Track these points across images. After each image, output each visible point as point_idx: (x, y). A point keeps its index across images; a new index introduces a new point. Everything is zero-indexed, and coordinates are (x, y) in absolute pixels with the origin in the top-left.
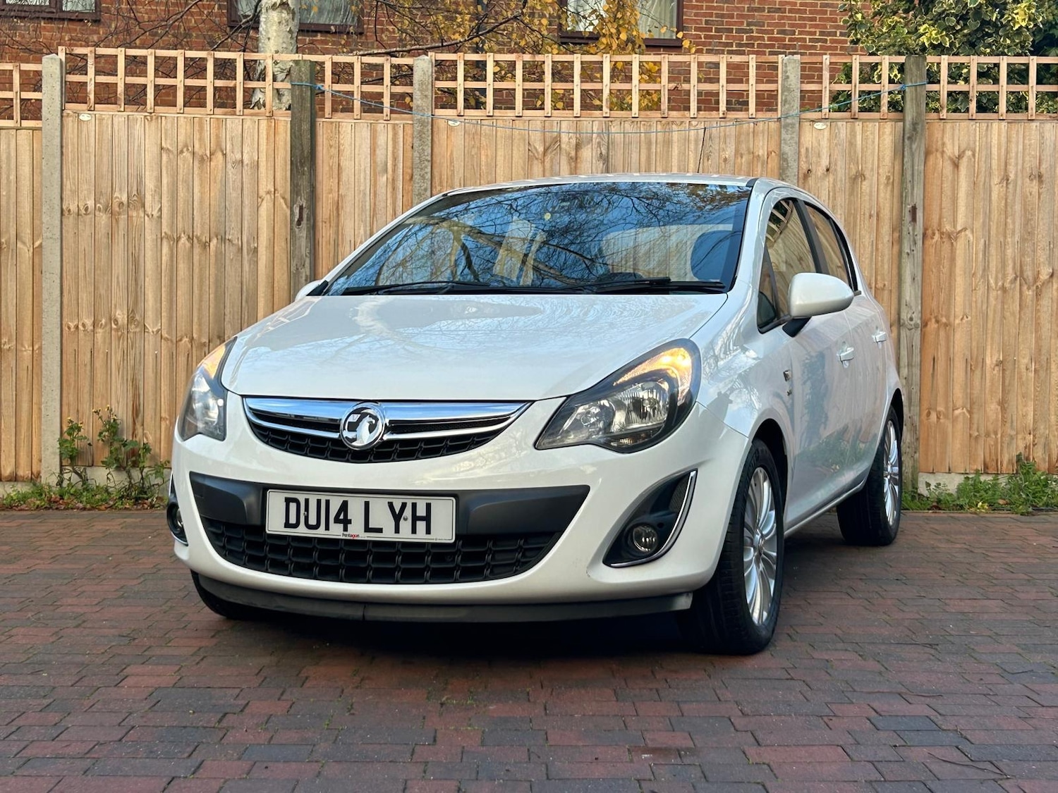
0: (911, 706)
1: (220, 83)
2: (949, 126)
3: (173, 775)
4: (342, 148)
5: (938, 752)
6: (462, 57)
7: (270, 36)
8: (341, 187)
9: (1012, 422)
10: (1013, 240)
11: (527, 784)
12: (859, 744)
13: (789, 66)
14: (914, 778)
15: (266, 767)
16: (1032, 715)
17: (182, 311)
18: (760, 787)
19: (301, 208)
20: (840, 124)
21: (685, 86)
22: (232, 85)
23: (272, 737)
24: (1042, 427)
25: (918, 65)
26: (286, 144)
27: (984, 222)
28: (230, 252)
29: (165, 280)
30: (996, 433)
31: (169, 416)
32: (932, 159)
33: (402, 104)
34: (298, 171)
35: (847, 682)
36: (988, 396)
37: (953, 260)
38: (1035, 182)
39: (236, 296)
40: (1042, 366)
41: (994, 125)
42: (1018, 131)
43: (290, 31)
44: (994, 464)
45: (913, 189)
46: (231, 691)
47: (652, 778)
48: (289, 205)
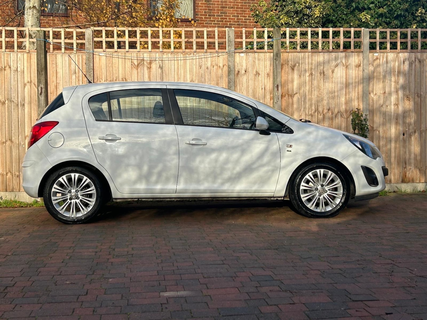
0: (265, 272)
1: (7, 39)
2: (290, 54)
4: (57, 64)
5: (271, 288)
6: (104, 29)
7: (29, 20)
8: (57, 79)
10: (314, 97)
11: (120, 308)
12: (244, 286)
13: (230, 33)
14: (261, 298)
15: (21, 306)
16: (308, 273)
18: (206, 304)
19: (41, 88)
20: (249, 54)
21: (191, 40)
22: (12, 40)
23: (24, 295)
25: (278, 31)
26: (35, 62)
27: (304, 90)
28: (14, 106)
32: (284, 67)
33: (81, 47)
34: (40, 74)
35: (243, 264)
37: (293, 104)
38: (322, 75)
39: (16, 123)
41: (306, 54)
42: (315, 56)
43: (37, 18)
45: (277, 78)
46: (10, 278)
47: (167, 303)
48: (37, 87)
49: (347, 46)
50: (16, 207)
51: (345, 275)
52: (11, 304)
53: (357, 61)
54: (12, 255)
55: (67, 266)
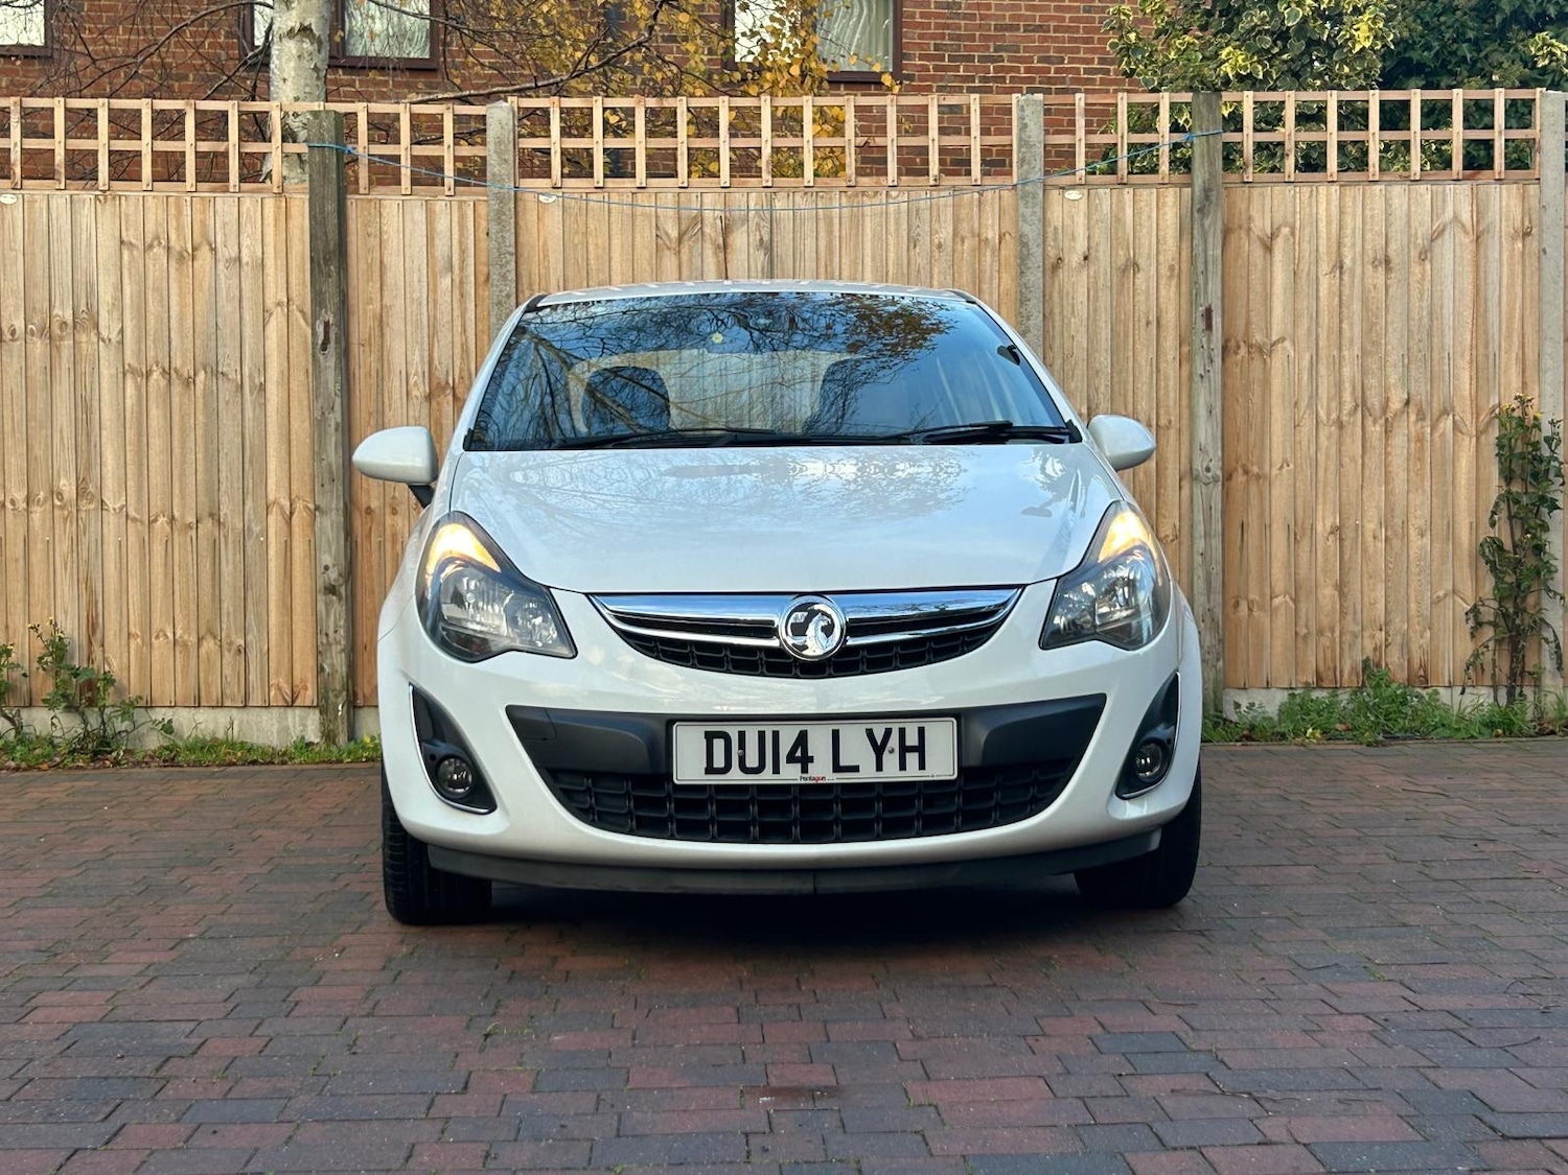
0: (1155, 1018)
1: (205, 146)
2: (1256, 192)
3: (77, 1146)
4: (385, 237)
5: (1179, 1082)
6: (557, 103)
7: (286, 76)
8: (385, 293)
9: (1355, 613)
10: (1351, 354)
11: (587, 1145)
12: (1069, 1073)
13: (1027, 109)
14: (1138, 1119)
15: (215, 1132)
16: (1324, 1026)
17: (157, 479)
18: (919, 1137)
19: (327, 325)
20: (1101, 191)
21: (879, 141)
22: (222, 149)
23: (230, 1089)
24: (1397, 620)
25: (1210, 105)
26: (303, 232)
27: (1309, 330)
28: (226, 391)
29: (131, 434)
30: (1333, 631)
31: (141, 631)
32: (1233, 238)
34: (321, 272)
35: (1070, 988)
36: (1321, 577)
37: (1266, 383)
38: (1381, 270)
39: (236, 454)
40: (1396, 534)
41: (1321, 188)
42: (1355, 198)
43: (316, 69)
44: (1331, 673)
45: (1206, 284)
46: (183, 1025)
47: (767, 1130)
48: (310, 321)
49: (1478, 159)
50: (234, 764)
51: (1470, 1035)
52: (178, 1121)
53: (1520, 218)
54: (201, 936)
55: (398, 981)
